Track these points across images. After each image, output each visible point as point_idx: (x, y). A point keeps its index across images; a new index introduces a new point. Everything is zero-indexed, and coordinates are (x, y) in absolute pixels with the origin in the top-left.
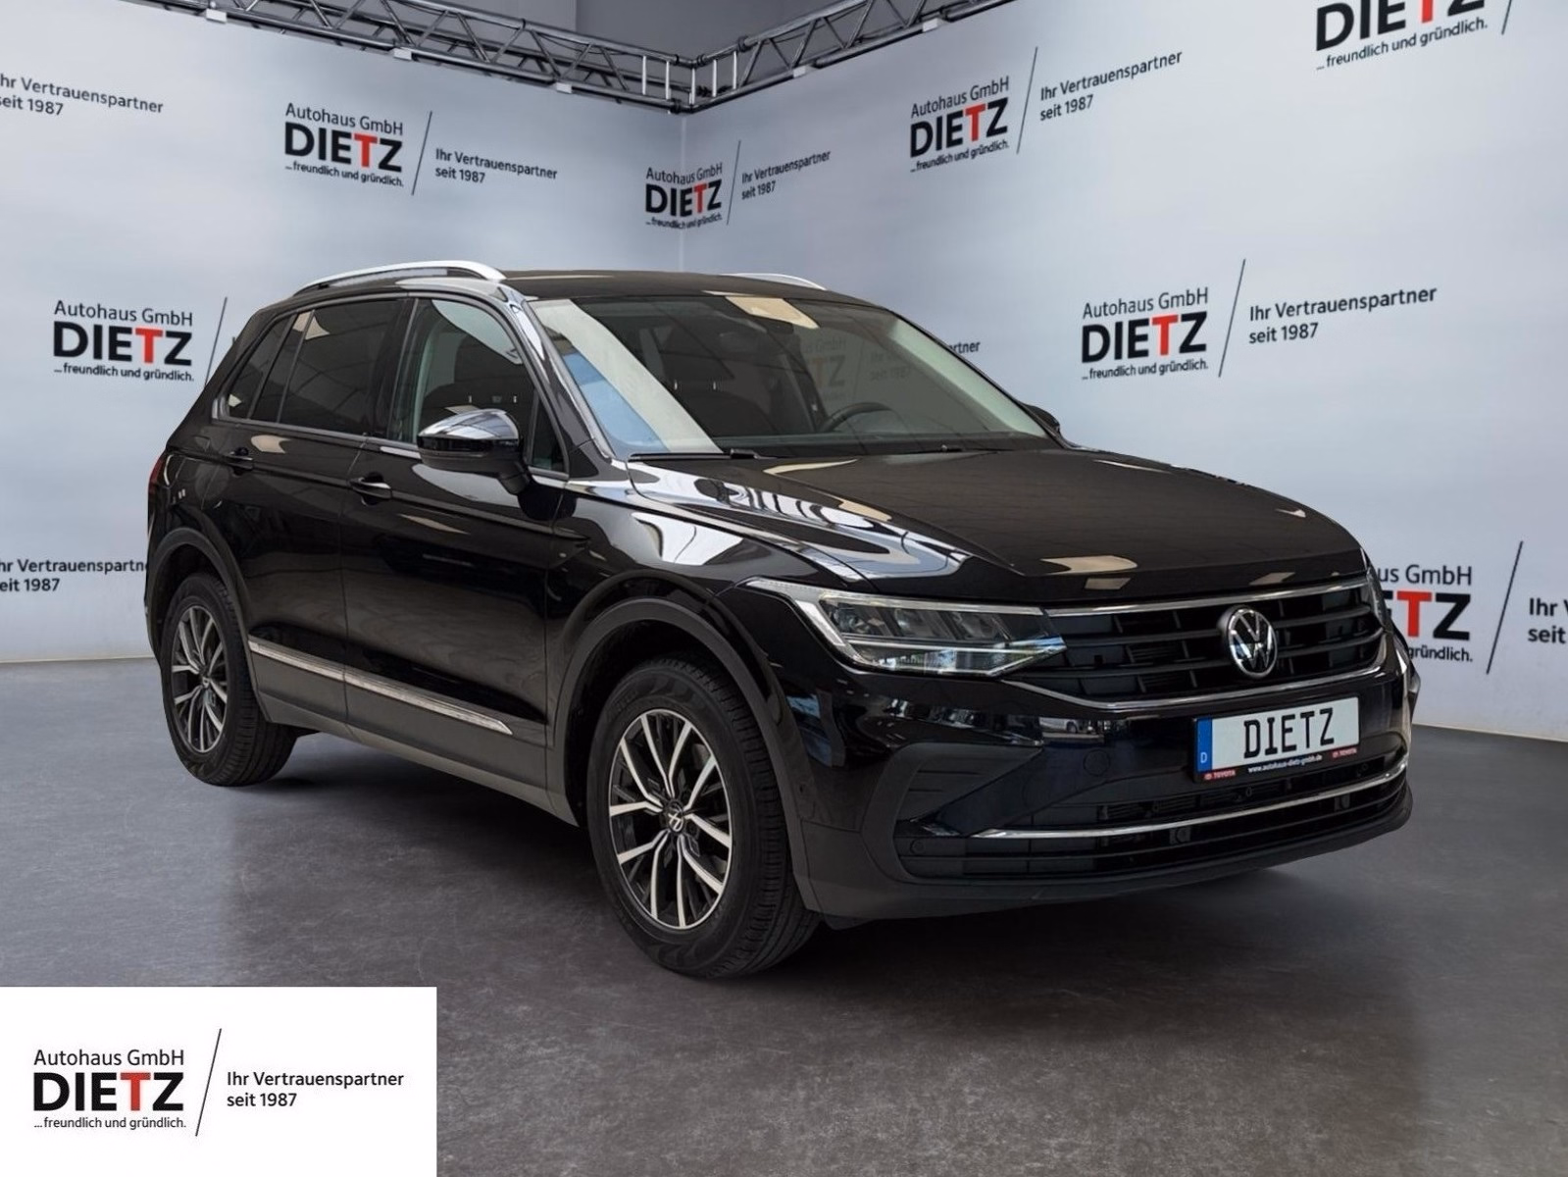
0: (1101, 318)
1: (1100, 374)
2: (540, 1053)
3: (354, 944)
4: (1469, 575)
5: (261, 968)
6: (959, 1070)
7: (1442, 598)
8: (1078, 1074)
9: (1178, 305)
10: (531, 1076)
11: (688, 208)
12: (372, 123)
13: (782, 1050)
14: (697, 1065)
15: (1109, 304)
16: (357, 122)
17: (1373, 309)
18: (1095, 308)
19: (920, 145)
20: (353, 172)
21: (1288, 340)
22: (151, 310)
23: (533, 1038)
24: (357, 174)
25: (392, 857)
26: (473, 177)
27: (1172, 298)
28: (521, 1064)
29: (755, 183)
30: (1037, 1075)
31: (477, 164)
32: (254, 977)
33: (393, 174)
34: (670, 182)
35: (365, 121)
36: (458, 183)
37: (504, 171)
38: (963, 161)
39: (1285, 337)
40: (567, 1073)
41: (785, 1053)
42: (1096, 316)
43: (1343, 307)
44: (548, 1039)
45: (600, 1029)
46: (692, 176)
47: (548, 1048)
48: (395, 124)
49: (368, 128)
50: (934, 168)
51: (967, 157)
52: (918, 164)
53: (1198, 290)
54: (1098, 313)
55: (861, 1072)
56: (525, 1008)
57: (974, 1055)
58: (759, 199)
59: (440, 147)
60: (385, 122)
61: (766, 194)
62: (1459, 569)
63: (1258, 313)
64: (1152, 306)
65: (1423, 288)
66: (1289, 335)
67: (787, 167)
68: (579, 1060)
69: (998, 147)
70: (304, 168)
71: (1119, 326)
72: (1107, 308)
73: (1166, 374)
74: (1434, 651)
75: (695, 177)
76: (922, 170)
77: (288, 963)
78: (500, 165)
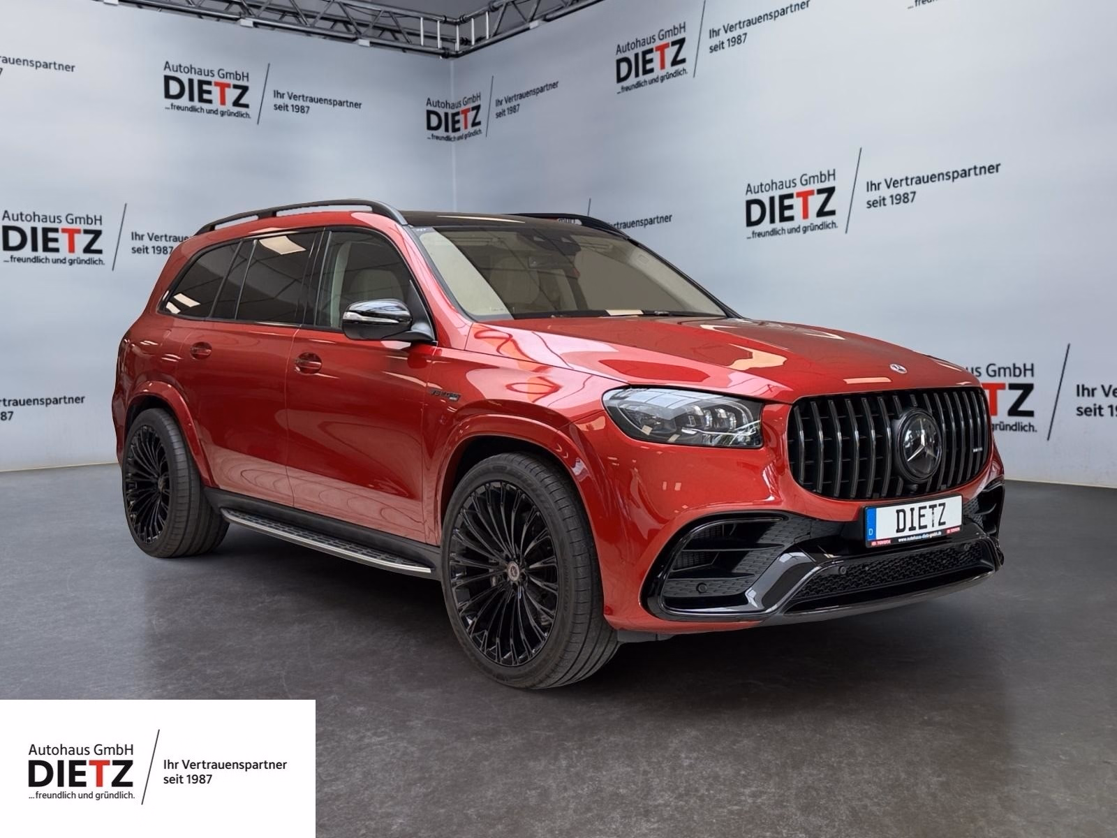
0: (757, 194)
1: (760, 235)
2: (373, 740)
3: (236, 667)
4: (1032, 370)
5: (170, 687)
6: (677, 741)
7: (1013, 387)
8: (763, 741)
9: (814, 182)
10: (369, 758)
11: (457, 126)
12: (227, 73)
13: (549, 732)
14: (488, 745)
15: (764, 184)
16: (216, 73)
17: (955, 180)
18: (754, 187)
19: (623, 74)
20: (215, 109)
21: (894, 205)
22: (72, 215)
23: (368, 730)
24: (217, 110)
25: (262, 603)
26: (301, 109)
27: (810, 178)
28: (360, 749)
29: (505, 106)
30: (734, 743)
31: (303, 100)
32: (165, 693)
33: (243, 110)
34: (444, 107)
35: (221, 72)
36: (291, 115)
37: (323, 105)
38: (655, 84)
39: (893, 203)
40: (394, 754)
41: (551, 734)
42: (755, 193)
43: (933, 180)
44: (379, 731)
45: (417, 721)
46: (459, 103)
47: (379, 737)
48: (243, 73)
49: (224, 77)
50: (634, 91)
51: (658, 81)
52: (622, 88)
53: (828, 172)
54: (756, 191)
55: (606, 745)
56: (362, 709)
57: (688, 730)
58: (509, 118)
59: (276, 90)
60: (236, 72)
61: (513, 113)
62: (1025, 365)
63: (872, 186)
64: (795, 184)
65: (991, 164)
66: (895, 201)
67: (528, 94)
68: (402, 745)
69: (680, 74)
70: (179, 108)
71: (772, 199)
72: (763, 187)
73: (807, 233)
74: (1009, 425)
75: (462, 103)
76: (625, 92)
77: (188, 683)
78: (320, 100)
